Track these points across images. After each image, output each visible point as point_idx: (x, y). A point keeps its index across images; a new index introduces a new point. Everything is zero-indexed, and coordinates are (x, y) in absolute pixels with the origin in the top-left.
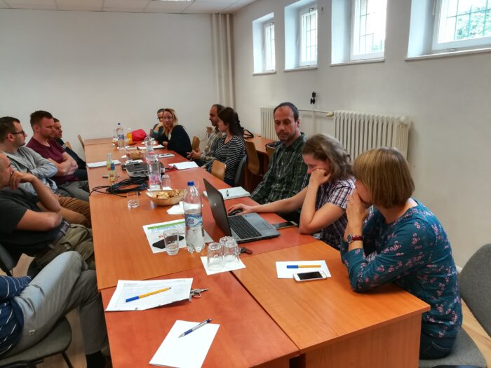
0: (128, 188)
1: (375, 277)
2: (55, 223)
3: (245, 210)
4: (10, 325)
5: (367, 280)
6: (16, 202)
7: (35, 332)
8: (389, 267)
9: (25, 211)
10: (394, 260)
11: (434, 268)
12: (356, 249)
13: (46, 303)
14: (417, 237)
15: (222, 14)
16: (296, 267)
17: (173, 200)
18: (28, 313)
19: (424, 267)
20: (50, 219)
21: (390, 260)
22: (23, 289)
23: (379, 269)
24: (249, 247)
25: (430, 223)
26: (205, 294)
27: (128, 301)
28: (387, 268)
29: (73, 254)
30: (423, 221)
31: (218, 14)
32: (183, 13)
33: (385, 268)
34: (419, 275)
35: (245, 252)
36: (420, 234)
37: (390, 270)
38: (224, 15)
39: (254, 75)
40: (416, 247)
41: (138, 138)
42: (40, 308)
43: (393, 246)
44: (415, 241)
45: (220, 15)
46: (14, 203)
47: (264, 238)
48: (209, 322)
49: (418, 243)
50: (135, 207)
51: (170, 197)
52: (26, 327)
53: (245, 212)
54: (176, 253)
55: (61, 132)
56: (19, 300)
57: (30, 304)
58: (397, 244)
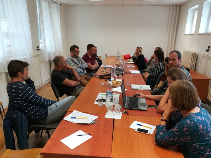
0: (107, 77)
1: (164, 140)
2: (74, 85)
3: (141, 96)
4: (43, 115)
5: (160, 140)
6: (64, 75)
7: (51, 120)
8: (171, 138)
9: (65, 79)
10: (173, 135)
11: (197, 146)
12: (161, 125)
13: (57, 111)
14: (186, 128)
15: (176, 5)
16: (141, 125)
17: (117, 85)
18: (50, 112)
19: (191, 144)
20: (73, 83)
21: (172, 135)
22: (52, 104)
23: (166, 137)
24: (129, 111)
25: (197, 123)
26: (97, 124)
27: (72, 118)
28: (170, 138)
29: (73, 97)
30: (193, 121)
31: (174, 5)
32: (156, 5)
33: (169, 137)
34: (189, 147)
35: (126, 113)
36: (188, 126)
37: (172, 139)
38: (177, 6)
39: (185, 35)
40: (186, 133)
41: (127, 58)
42: (54, 112)
43: (174, 128)
44: (185, 129)
45: (174, 6)
46: (63, 75)
47: (138, 110)
48: (89, 134)
49: (187, 131)
50: (103, 85)
51: (116, 84)
52: (48, 117)
53: (140, 97)
54: (102, 106)
55: (96, 52)
56: (48, 107)
57: (51, 110)
58: (176, 128)
